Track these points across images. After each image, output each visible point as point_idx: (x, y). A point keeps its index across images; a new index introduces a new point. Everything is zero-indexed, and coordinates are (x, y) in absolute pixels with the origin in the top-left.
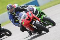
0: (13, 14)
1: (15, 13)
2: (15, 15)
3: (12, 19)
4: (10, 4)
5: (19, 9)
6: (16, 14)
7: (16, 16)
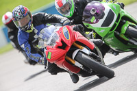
0: (28, 32)
1: (33, 28)
2: (33, 33)
3: (25, 43)
4: (21, 6)
5: (44, 17)
6: (36, 31)
7: (36, 37)
